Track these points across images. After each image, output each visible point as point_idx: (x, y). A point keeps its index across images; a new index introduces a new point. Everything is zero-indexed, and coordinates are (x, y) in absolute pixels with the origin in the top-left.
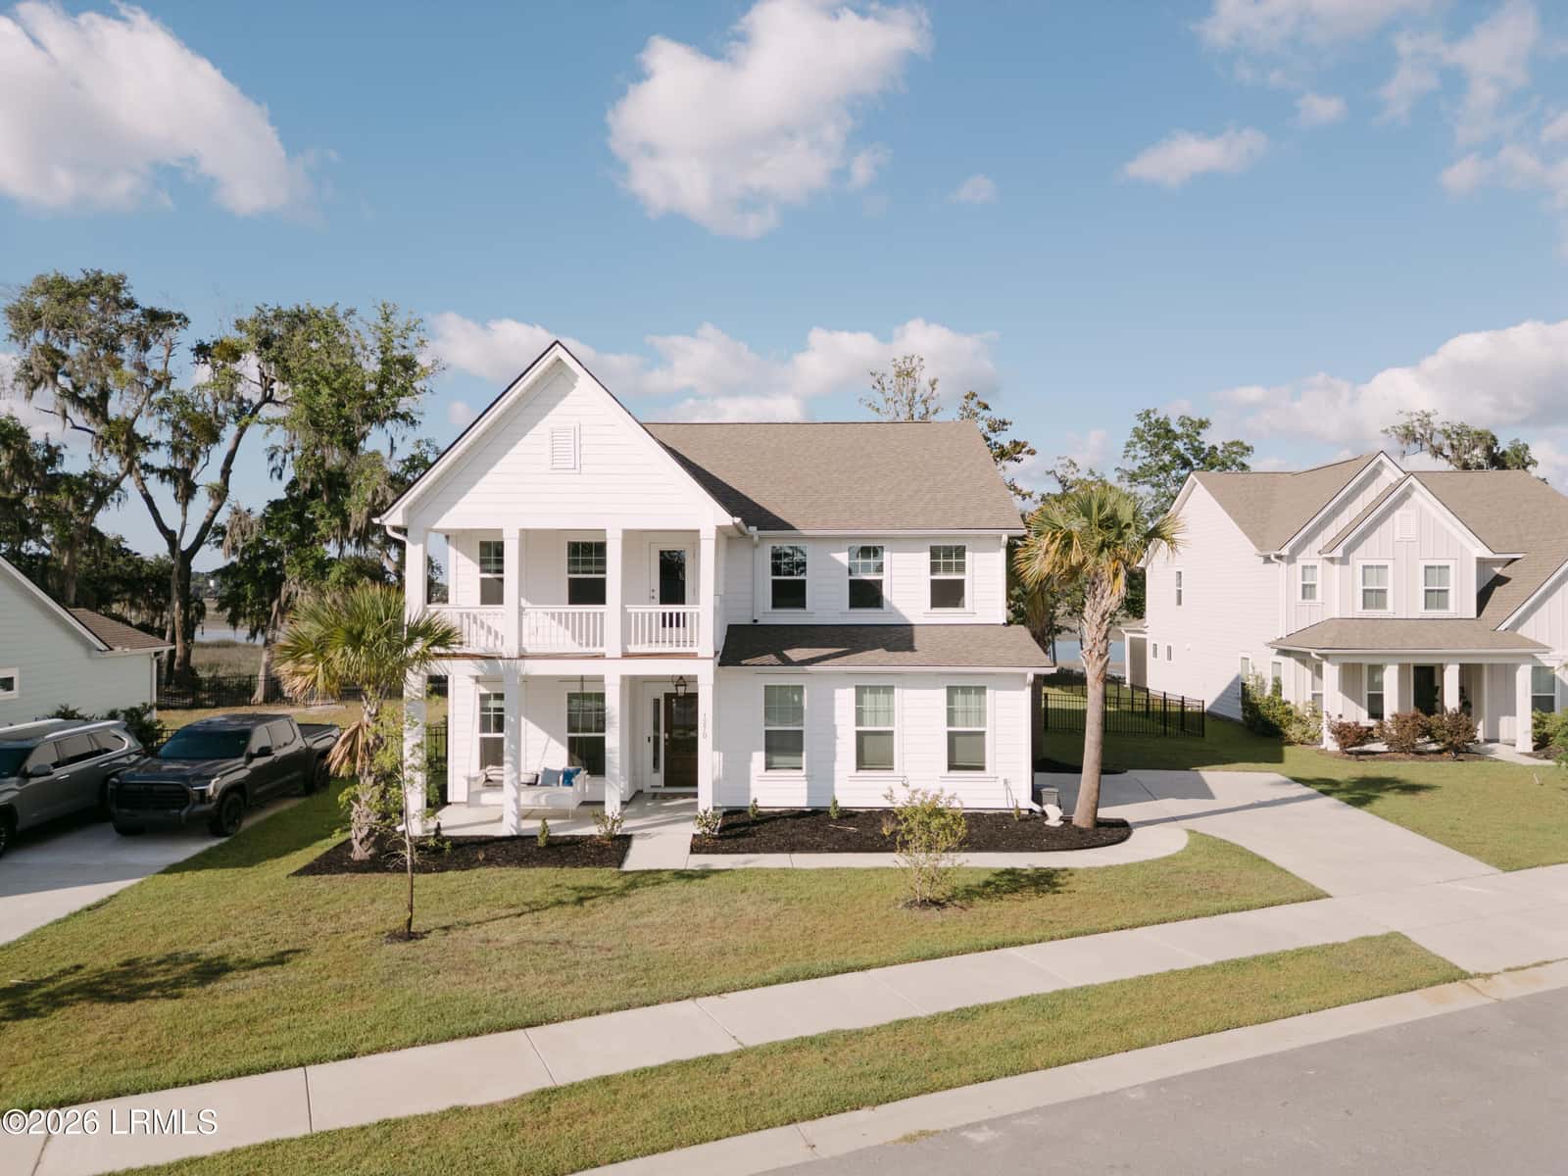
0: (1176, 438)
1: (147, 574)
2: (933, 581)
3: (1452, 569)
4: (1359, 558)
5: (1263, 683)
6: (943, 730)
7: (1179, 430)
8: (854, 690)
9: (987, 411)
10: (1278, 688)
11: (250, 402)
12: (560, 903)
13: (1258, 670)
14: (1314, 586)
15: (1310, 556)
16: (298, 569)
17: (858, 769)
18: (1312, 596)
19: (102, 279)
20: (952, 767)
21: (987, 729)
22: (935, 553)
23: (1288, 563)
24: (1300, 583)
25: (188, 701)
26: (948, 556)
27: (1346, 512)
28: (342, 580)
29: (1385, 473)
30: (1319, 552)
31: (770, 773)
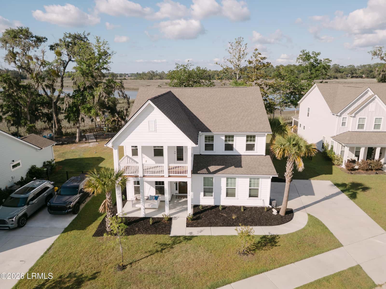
0: (311, 58)
1: (46, 102)
2: (246, 144)
3: (383, 119)
4: (358, 116)
5: (328, 145)
6: (248, 188)
7: (312, 55)
8: (226, 178)
9: (260, 55)
10: (332, 148)
11: (66, 61)
12: (157, 251)
13: (327, 142)
14: (345, 123)
15: (345, 115)
16: (83, 111)
17: (226, 196)
18: (344, 125)
19: (23, 30)
20: (250, 196)
21: (259, 188)
22: (248, 137)
23: (339, 117)
24: (342, 122)
25: (61, 142)
26: (251, 138)
27: (357, 103)
28: (94, 114)
29: (369, 93)
30: (348, 114)
31: (205, 197)
